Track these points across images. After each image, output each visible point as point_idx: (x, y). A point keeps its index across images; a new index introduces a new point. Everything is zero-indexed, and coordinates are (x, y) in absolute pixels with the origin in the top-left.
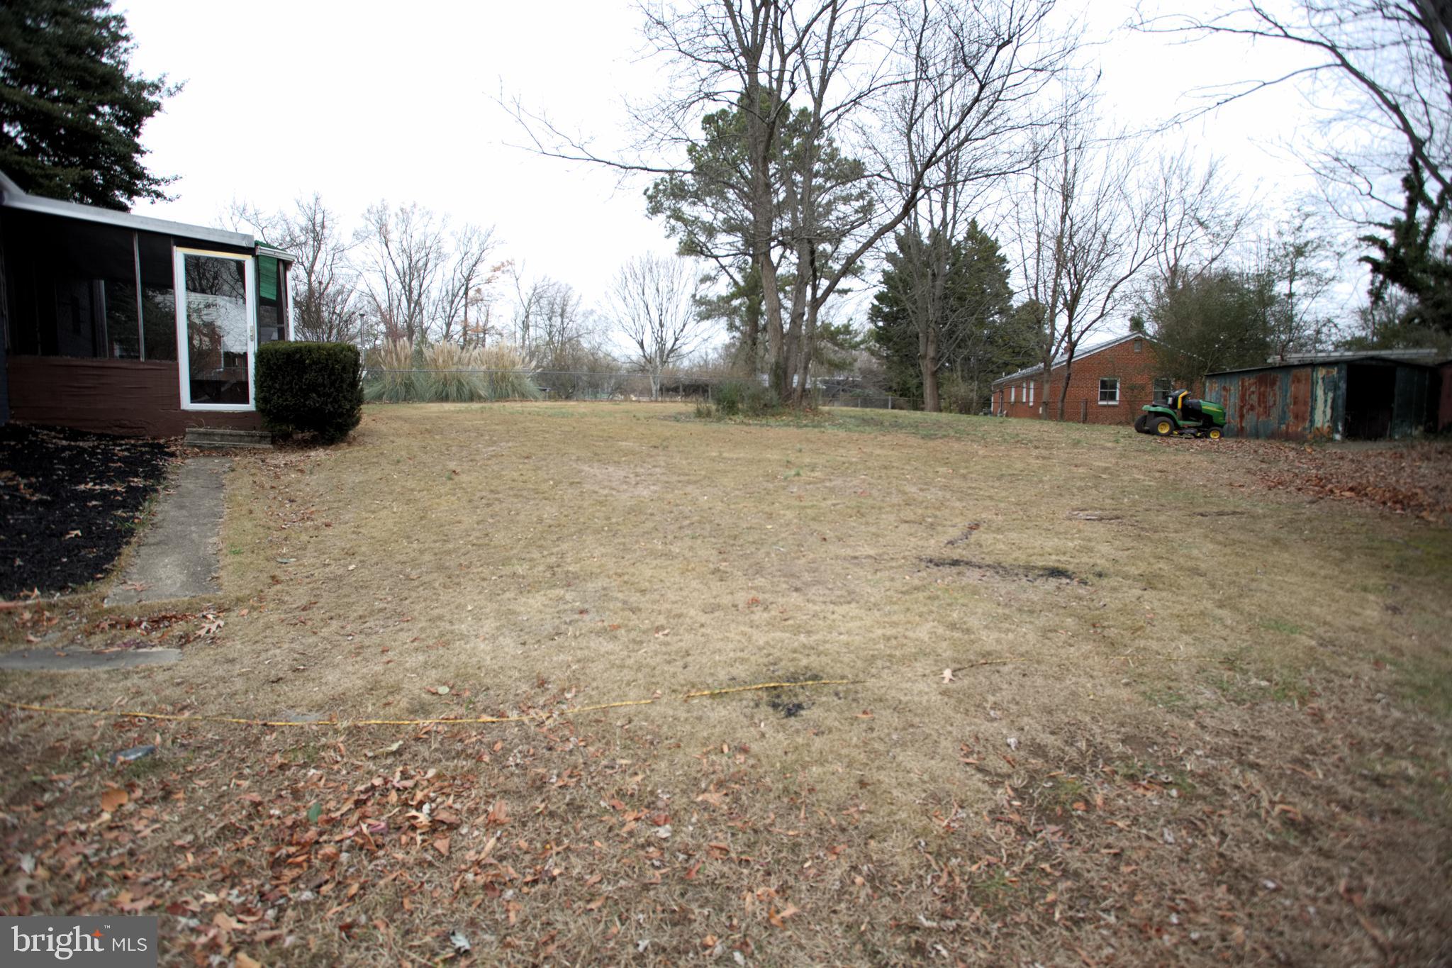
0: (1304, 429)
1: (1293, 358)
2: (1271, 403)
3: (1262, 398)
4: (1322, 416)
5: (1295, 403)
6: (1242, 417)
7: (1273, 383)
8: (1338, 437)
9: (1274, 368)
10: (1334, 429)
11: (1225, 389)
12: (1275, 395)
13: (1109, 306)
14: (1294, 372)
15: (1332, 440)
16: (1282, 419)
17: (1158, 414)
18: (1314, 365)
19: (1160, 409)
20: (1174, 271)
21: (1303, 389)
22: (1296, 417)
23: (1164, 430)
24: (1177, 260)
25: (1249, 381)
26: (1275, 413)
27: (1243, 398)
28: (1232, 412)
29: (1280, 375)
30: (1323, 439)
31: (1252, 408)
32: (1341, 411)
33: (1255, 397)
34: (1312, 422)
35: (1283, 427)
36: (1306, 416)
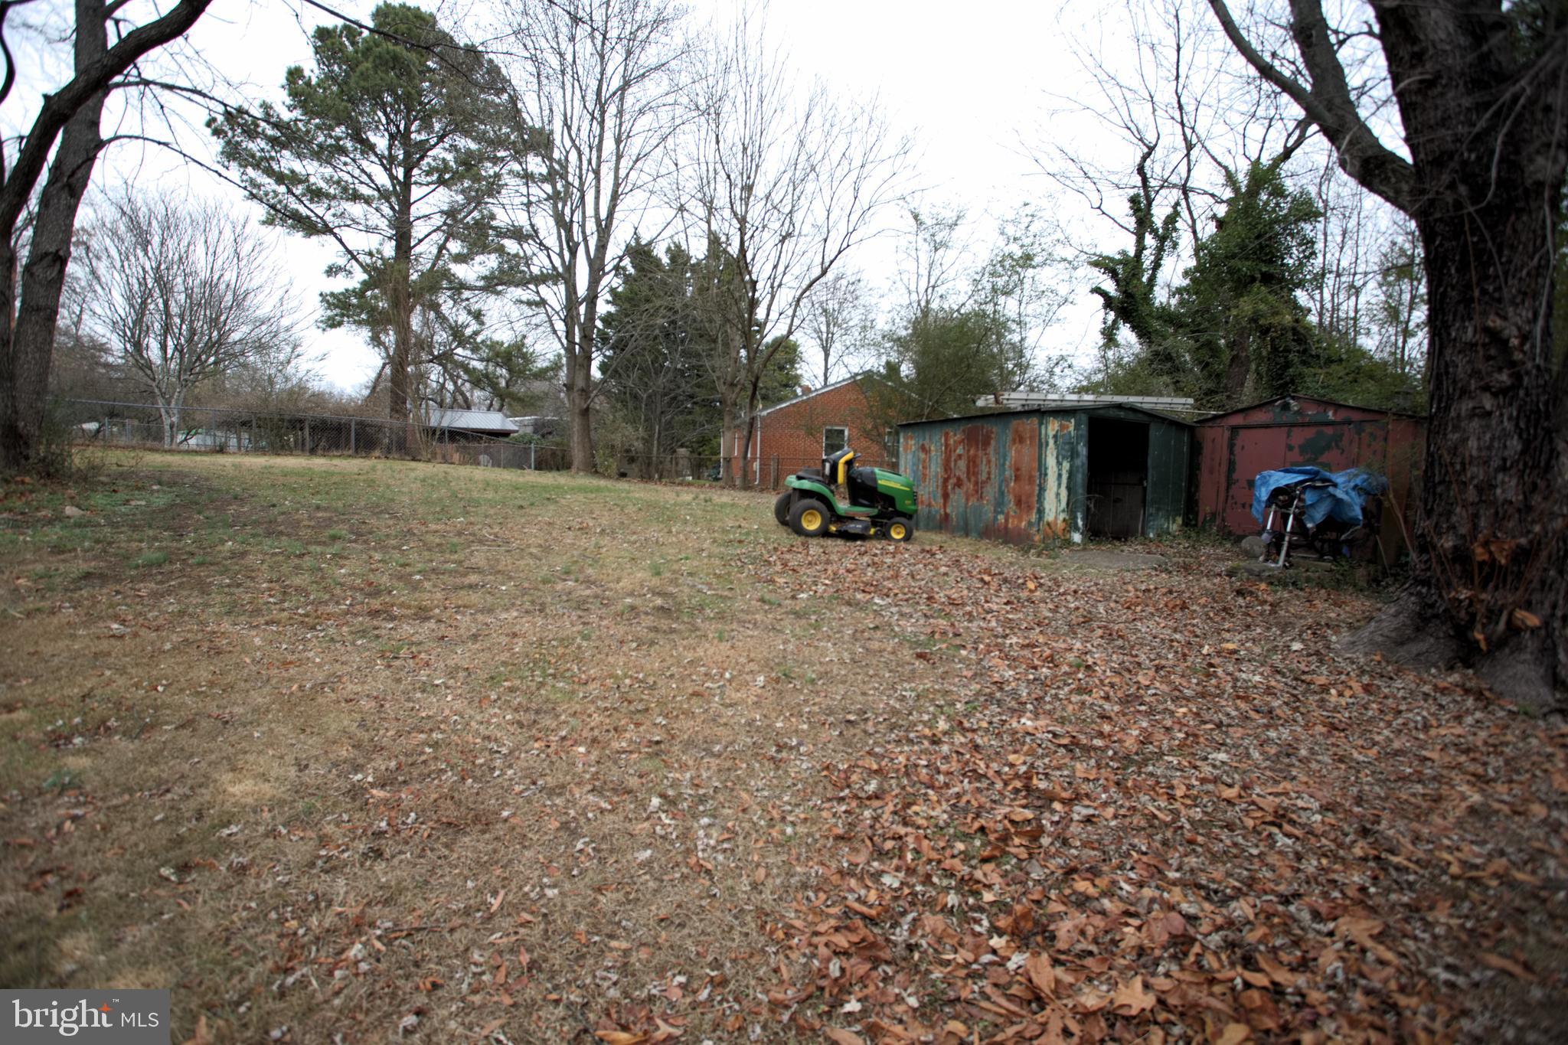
0: (1030, 524)
1: (1015, 399)
2: (984, 476)
3: (972, 463)
4: (1055, 503)
5: (1017, 478)
6: (946, 496)
7: (986, 443)
8: (1077, 537)
9: (987, 416)
10: (1071, 525)
11: (923, 448)
12: (989, 462)
14: (1015, 423)
15: (1069, 543)
16: (999, 504)
17: (805, 494)
18: (1041, 413)
19: (806, 485)
21: (1028, 451)
22: (1019, 503)
23: (812, 524)
25: (956, 436)
26: (990, 492)
27: (947, 467)
28: (928, 492)
29: (995, 428)
30: (1055, 543)
31: (959, 484)
32: (1081, 491)
33: (962, 464)
34: (1041, 512)
35: (1001, 518)
36: (1030, 501)
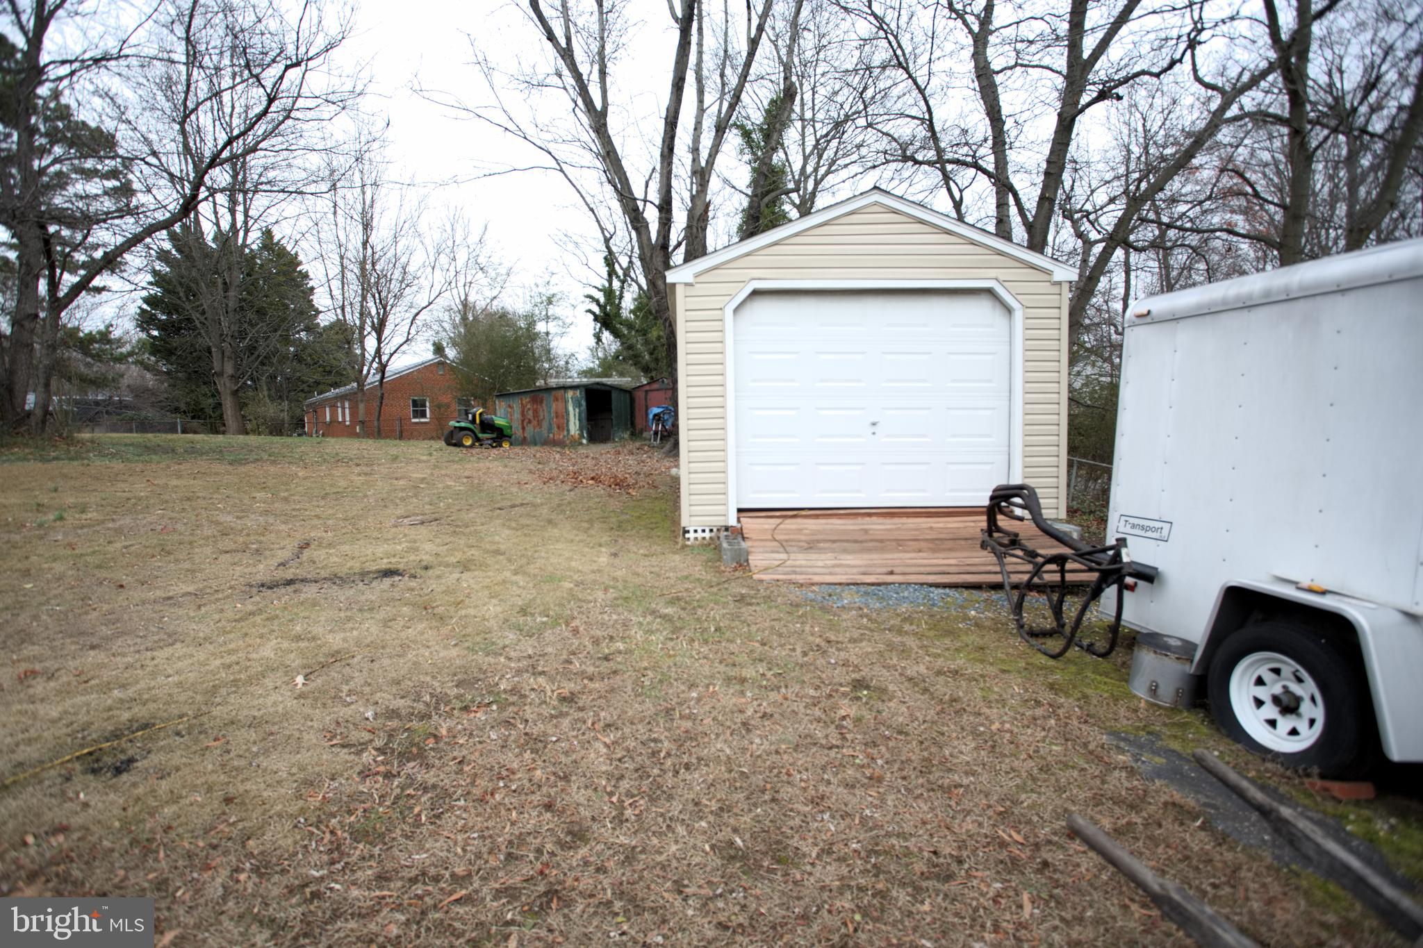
0: (564, 436)
1: (553, 382)
2: (542, 417)
3: (536, 412)
4: (574, 427)
5: (556, 417)
6: (523, 428)
7: (541, 402)
8: (584, 441)
9: (541, 390)
10: (581, 436)
11: (510, 406)
12: (543, 411)
13: (413, 331)
14: (554, 393)
15: (581, 444)
16: (550, 430)
17: (462, 429)
18: (565, 388)
19: (463, 424)
20: (465, 304)
21: (560, 405)
22: (558, 427)
23: (468, 442)
24: (466, 295)
25: (526, 399)
26: (545, 424)
27: (523, 414)
28: (516, 425)
29: (545, 395)
30: (576, 443)
31: (530, 422)
32: (584, 421)
33: (530, 412)
34: (568, 431)
35: (551, 436)
36: (564, 426)
